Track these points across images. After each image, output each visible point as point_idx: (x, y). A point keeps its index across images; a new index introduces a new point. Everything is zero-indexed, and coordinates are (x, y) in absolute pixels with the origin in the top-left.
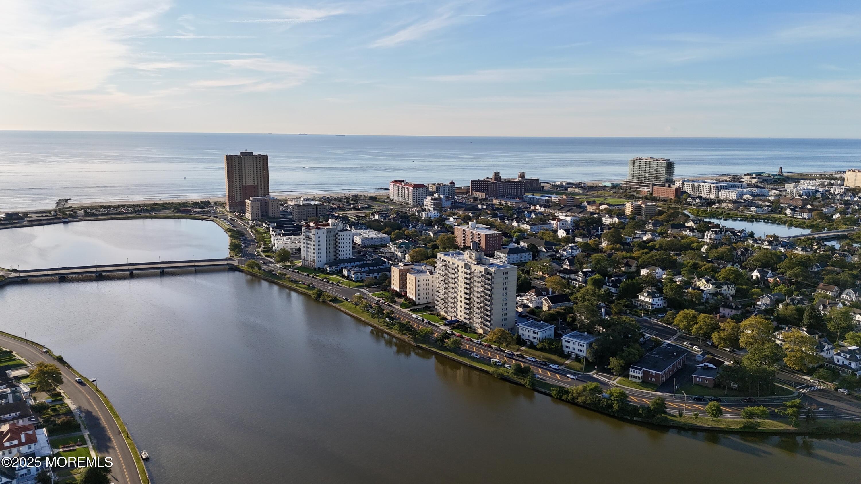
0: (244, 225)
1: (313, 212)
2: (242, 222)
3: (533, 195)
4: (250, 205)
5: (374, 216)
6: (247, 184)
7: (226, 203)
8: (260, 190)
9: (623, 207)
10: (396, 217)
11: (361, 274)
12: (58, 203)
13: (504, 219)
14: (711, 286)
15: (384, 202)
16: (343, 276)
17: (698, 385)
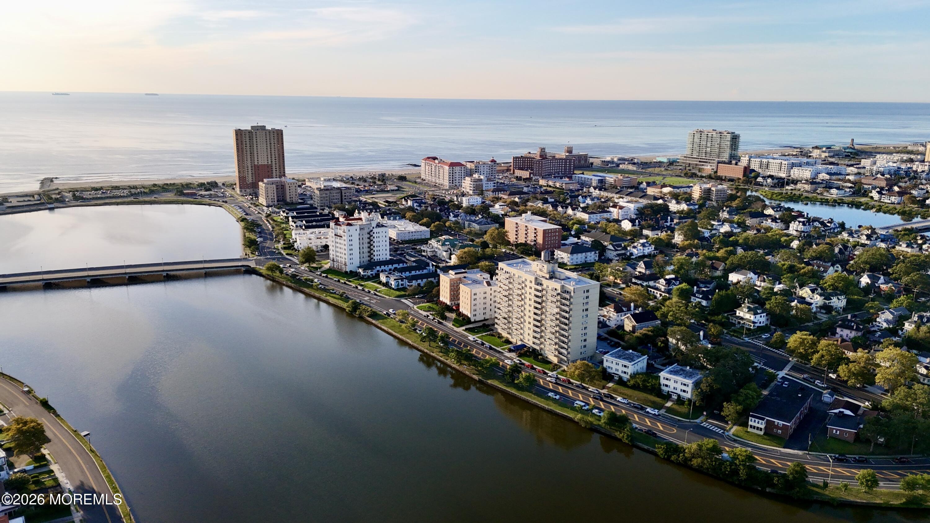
0: (259, 213)
1: (337, 197)
2: (255, 208)
3: (583, 174)
4: (264, 189)
5: (407, 201)
6: (260, 163)
7: (235, 184)
8: (274, 169)
9: (688, 190)
10: (433, 204)
11: (402, 281)
12: (43, 182)
13: (557, 206)
14: (819, 297)
15: (416, 182)
16: (380, 283)
17: (835, 438)
